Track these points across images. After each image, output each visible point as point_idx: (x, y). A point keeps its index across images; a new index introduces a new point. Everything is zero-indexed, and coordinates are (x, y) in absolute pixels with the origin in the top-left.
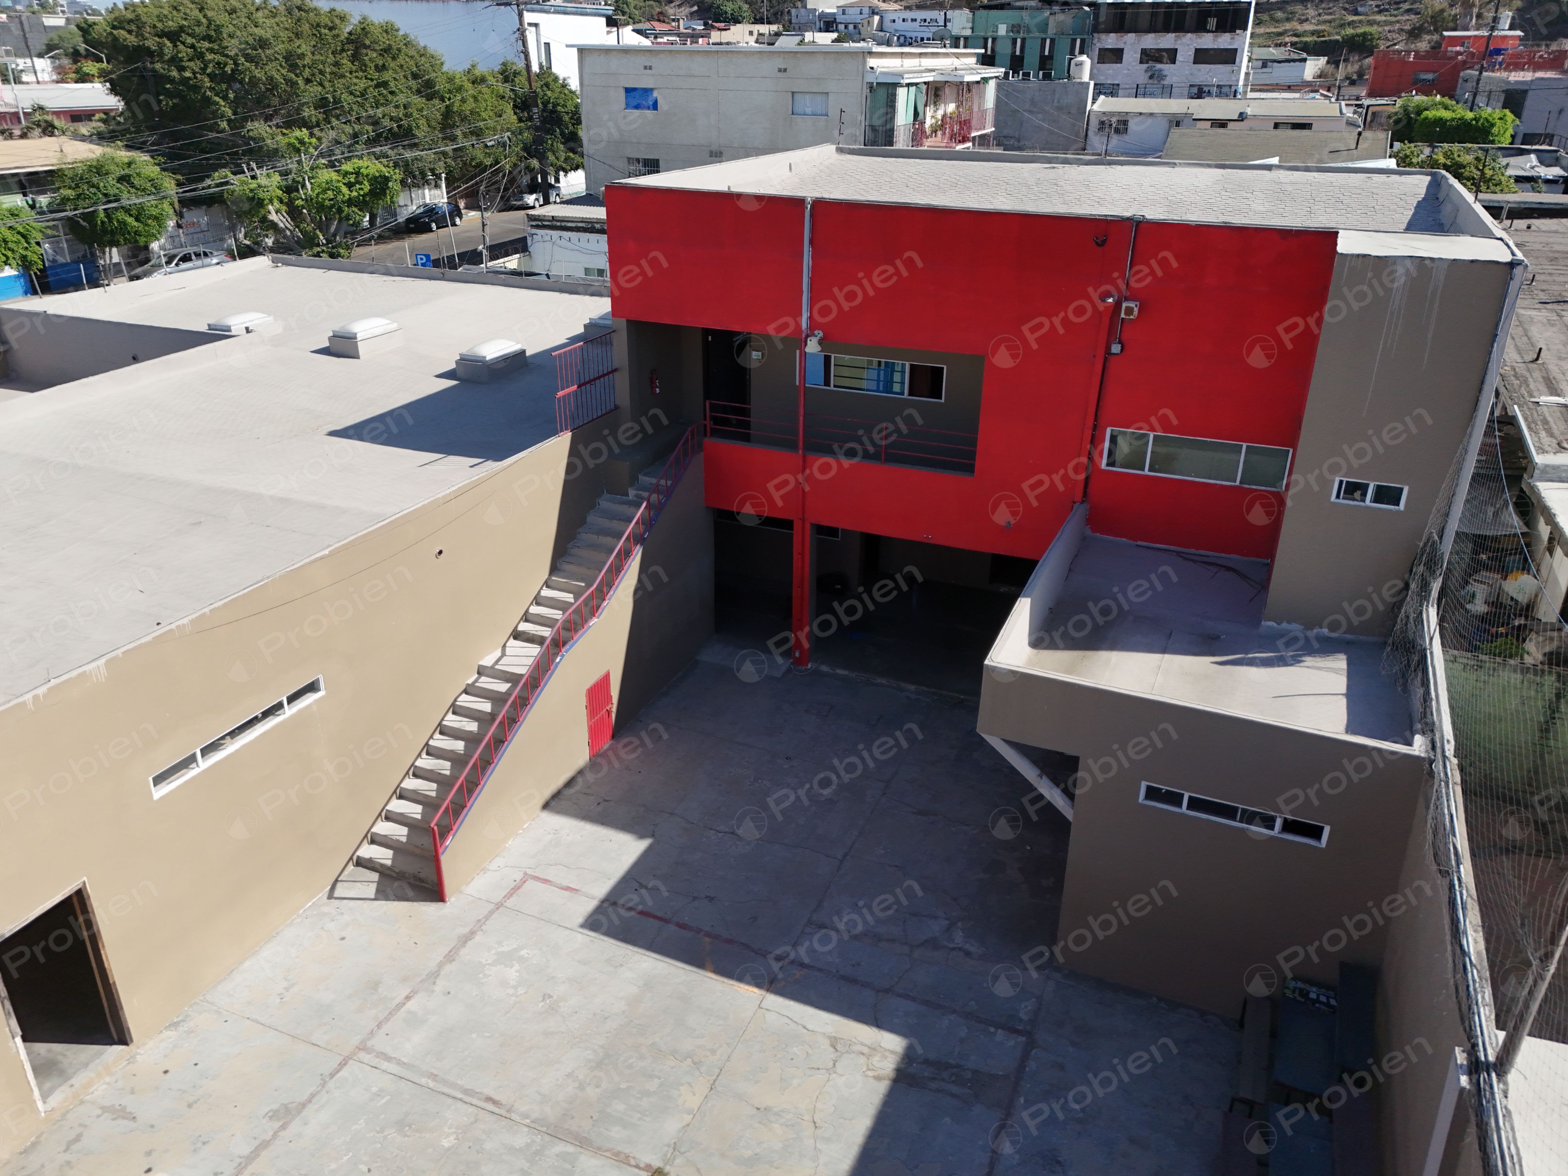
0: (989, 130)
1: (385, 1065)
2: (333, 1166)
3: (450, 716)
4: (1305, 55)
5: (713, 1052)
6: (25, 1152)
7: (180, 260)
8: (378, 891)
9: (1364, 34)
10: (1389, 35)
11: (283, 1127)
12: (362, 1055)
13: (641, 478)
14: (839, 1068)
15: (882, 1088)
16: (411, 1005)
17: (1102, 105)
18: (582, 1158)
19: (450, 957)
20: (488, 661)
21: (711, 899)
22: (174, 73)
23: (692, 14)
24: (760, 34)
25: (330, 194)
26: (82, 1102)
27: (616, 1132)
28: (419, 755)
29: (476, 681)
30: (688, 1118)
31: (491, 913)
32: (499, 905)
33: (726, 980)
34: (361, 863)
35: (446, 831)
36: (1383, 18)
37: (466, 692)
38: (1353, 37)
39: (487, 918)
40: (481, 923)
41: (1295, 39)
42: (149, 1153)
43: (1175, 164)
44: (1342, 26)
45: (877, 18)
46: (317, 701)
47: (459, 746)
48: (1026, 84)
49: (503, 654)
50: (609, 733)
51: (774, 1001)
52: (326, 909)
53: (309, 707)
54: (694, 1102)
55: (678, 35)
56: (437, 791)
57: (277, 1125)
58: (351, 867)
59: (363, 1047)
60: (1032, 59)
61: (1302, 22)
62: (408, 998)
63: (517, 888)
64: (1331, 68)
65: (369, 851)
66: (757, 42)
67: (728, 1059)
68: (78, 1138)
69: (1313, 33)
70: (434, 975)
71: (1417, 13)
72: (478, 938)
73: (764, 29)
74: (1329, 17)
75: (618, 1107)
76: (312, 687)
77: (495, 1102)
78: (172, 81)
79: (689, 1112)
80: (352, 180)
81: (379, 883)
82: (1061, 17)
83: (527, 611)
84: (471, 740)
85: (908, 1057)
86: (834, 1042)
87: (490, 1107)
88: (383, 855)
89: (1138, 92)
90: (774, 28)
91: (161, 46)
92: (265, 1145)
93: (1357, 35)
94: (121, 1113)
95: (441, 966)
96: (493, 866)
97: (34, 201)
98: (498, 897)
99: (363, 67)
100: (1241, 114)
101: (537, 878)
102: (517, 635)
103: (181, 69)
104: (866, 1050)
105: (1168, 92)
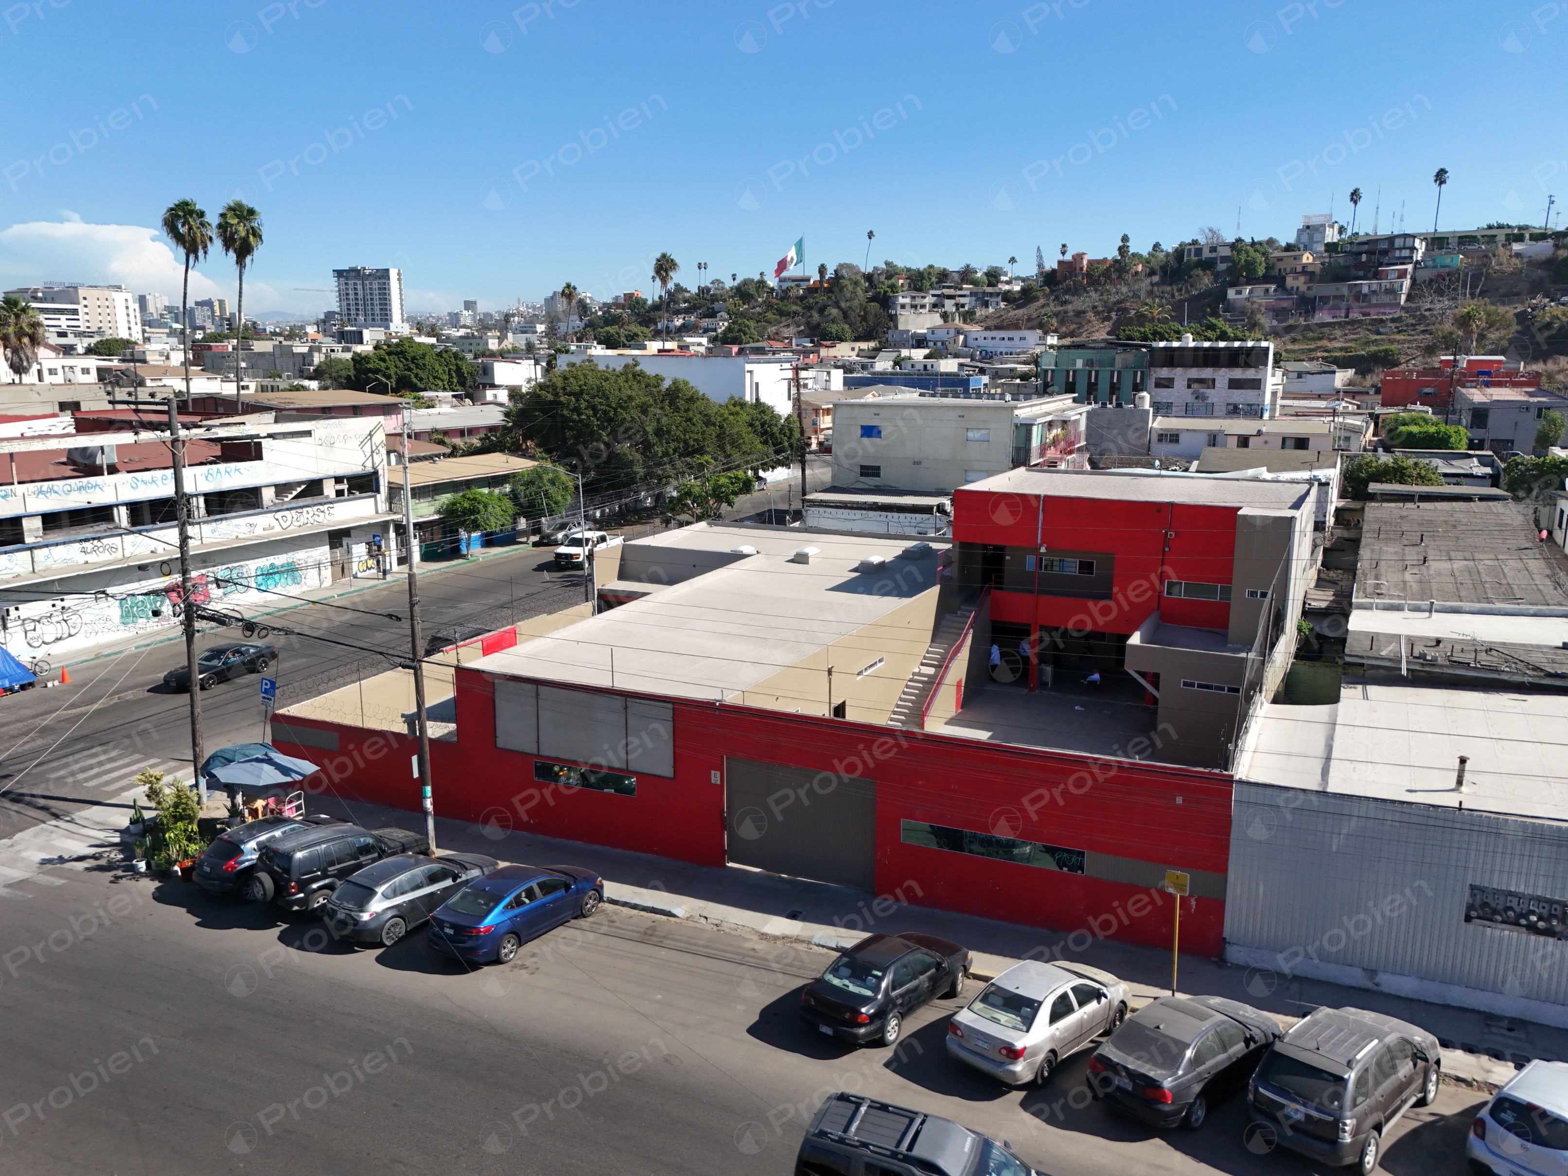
0: (1083, 443)
4: (1335, 367)
9: (1386, 351)
10: (1408, 351)
17: (1157, 423)
20: (916, 671)
22: (575, 417)
23: (799, 332)
24: (860, 350)
29: (913, 677)
36: (1402, 337)
37: (910, 680)
38: (1376, 352)
41: (1326, 354)
44: (1367, 343)
45: (961, 337)
46: (883, 665)
48: (1104, 410)
49: (920, 670)
55: (792, 351)
60: (1104, 386)
61: (1330, 340)
64: (1358, 378)
66: (858, 356)
69: (1341, 349)
71: (1431, 334)
73: (864, 345)
74: (1355, 337)
76: (880, 661)
78: (574, 421)
82: (1123, 356)
83: (925, 656)
89: (1189, 411)
90: (872, 344)
91: (569, 401)
93: (1380, 351)
99: (677, 410)
100: (1259, 431)
102: (923, 664)
103: (579, 414)
105: (1209, 412)
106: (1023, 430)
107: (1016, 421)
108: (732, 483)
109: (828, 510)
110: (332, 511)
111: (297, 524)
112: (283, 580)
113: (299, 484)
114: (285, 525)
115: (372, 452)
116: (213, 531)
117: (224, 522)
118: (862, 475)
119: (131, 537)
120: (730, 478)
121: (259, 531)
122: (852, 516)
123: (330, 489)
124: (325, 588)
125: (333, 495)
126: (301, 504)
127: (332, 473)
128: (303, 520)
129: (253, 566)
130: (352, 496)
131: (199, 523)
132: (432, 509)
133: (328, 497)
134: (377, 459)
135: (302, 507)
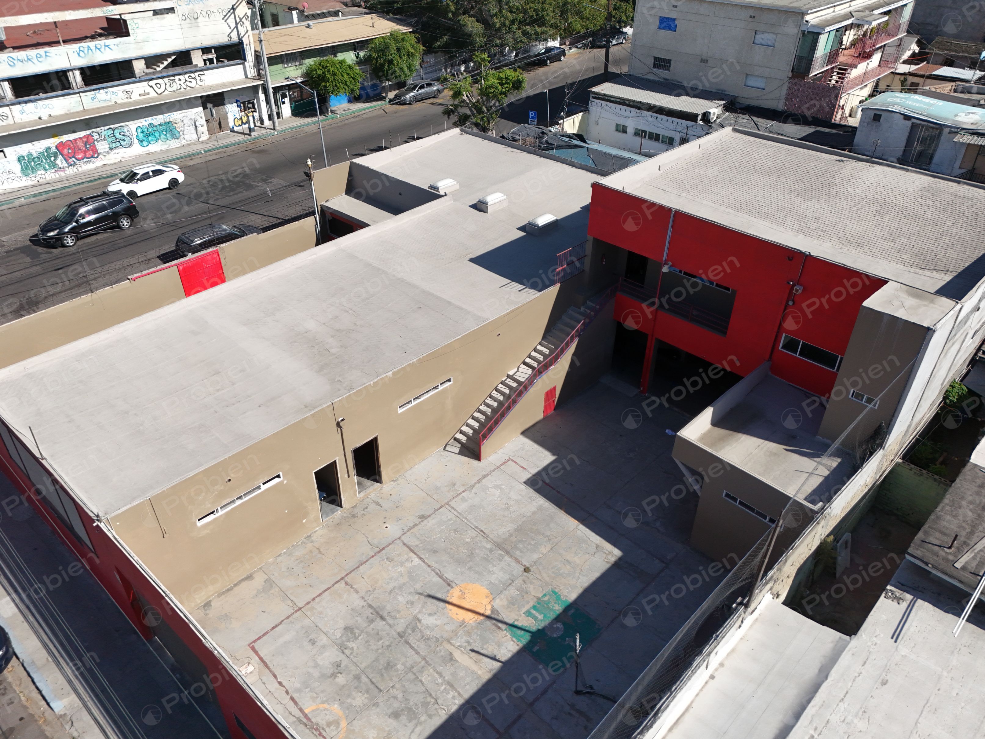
1: (453, 511)
2: (434, 537)
3: (494, 392)
5: (556, 538)
6: (353, 507)
7: (419, 88)
8: (460, 451)
11: (422, 521)
12: (447, 506)
13: (588, 302)
14: (596, 556)
15: (608, 566)
16: (464, 494)
18: (506, 557)
19: (479, 482)
20: (511, 373)
21: (572, 485)
25: (492, 90)
26: (368, 497)
27: (518, 553)
28: (481, 405)
29: (505, 380)
30: (541, 556)
31: (495, 469)
32: (498, 467)
33: (568, 515)
34: (456, 439)
35: (485, 437)
37: (501, 383)
39: (493, 471)
40: (491, 472)
42: (385, 518)
43: (908, 170)
46: (450, 385)
47: (495, 404)
49: (518, 371)
50: (553, 408)
51: (582, 527)
52: (442, 453)
53: (447, 387)
54: (545, 551)
56: (485, 420)
57: (420, 520)
58: (452, 440)
59: (447, 504)
62: (463, 492)
63: (505, 462)
65: (459, 436)
67: (560, 541)
68: (366, 508)
70: (473, 486)
72: (489, 477)
75: (521, 546)
76: (449, 380)
77: (484, 533)
79: (542, 554)
80: (504, 82)
81: (460, 448)
83: (530, 354)
84: (500, 403)
85: (620, 559)
86: (597, 546)
87: (482, 534)
88: (463, 439)
92: (416, 525)
94: (378, 504)
95: (475, 484)
96: (499, 452)
97: (358, 53)
98: (498, 464)
101: (513, 460)
102: (525, 363)
104: (607, 552)
106: (810, 38)
107: (804, 28)
108: (502, 84)
109: (610, 104)
110: (202, 77)
111: (171, 89)
112: (162, 136)
113: (169, 55)
114: (159, 91)
115: (237, 24)
116: (93, 99)
117: (102, 91)
118: (655, 66)
119: (18, 107)
120: (500, 78)
121: (135, 97)
122: (627, 113)
123: (198, 59)
124: (203, 142)
125: (201, 64)
126: (171, 73)
127: (198, 45)
128: (175, 87)
129: (132, 126)
130: (220, 64)
131: (79, 93)
132: (299, 72)
133: (196, 65)
134: (242, 31)
135: (174, 75)
